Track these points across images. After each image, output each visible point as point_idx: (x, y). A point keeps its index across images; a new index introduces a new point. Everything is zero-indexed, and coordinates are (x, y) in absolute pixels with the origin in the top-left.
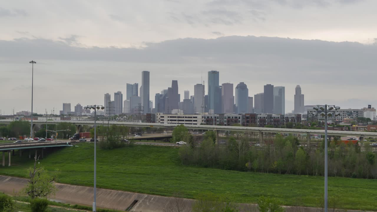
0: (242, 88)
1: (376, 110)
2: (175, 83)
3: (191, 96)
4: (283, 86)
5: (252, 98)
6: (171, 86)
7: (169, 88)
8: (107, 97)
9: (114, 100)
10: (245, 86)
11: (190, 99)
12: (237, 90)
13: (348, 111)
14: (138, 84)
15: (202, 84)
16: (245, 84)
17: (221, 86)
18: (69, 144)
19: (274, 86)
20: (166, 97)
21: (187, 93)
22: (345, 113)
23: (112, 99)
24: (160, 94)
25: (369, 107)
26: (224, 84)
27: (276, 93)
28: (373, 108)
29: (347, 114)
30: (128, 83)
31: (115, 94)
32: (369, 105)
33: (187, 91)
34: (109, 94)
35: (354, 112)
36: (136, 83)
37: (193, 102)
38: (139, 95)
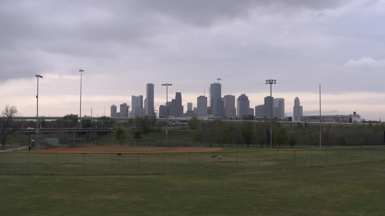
0: (244, 99)
1: (361, 116)
2: (179, 95)
3: (194, 108)
4: (283, 98)
5: (253, 109)
6: (174, 98)
7: (173, 100)
8: (114, 108)
9: (119, 112)
10: (247, 98)
11: (193, 110)
12: (239, 101)
13: (335, 116)
14: (142, 96)
15: (204, 96)
16: (246, 96)
17: (223, 98)
18: (113, 130)
19: (274, 98)
20: (170, 109)
21: (190, 105)
22: (333, 118)
23: (118, 110)
24: (164, 105)
25: (354, 113)
26: (226, 96)
27: (276, 105)
28: (358, 115)
29: (335, 120)
30: (133, 95)
31: (121, 105)
32: (354, 112)
33: (191, 103)
34: (116, 105)
35: (341, 117)
36: (141, 95)
37: (196, 114)
38: (143, 107)
